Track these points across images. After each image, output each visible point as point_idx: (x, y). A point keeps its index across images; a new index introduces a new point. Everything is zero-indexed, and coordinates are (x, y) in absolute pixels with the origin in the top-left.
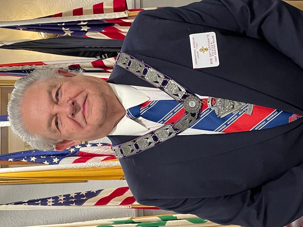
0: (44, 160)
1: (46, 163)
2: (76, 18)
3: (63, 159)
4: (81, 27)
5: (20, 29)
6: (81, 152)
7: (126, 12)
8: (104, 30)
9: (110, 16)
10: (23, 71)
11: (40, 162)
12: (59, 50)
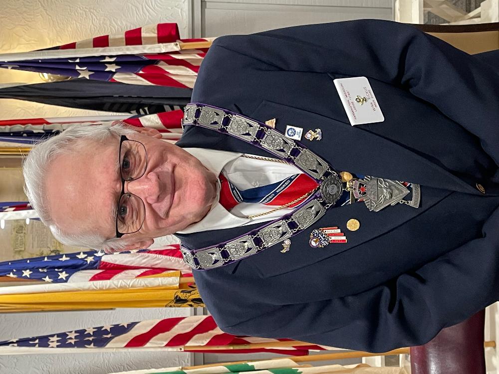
0: (44, 275)
1: (47, 279)
2: (98, 52)
3: (74, 274)
4: (107, 65)
5: (7, 68)
6: (104, 262)
7: (178, 43)
8: (143, 71)
9: (153, 49)
10: (12, 134)
11: (37, 278)
12: (71, 101)
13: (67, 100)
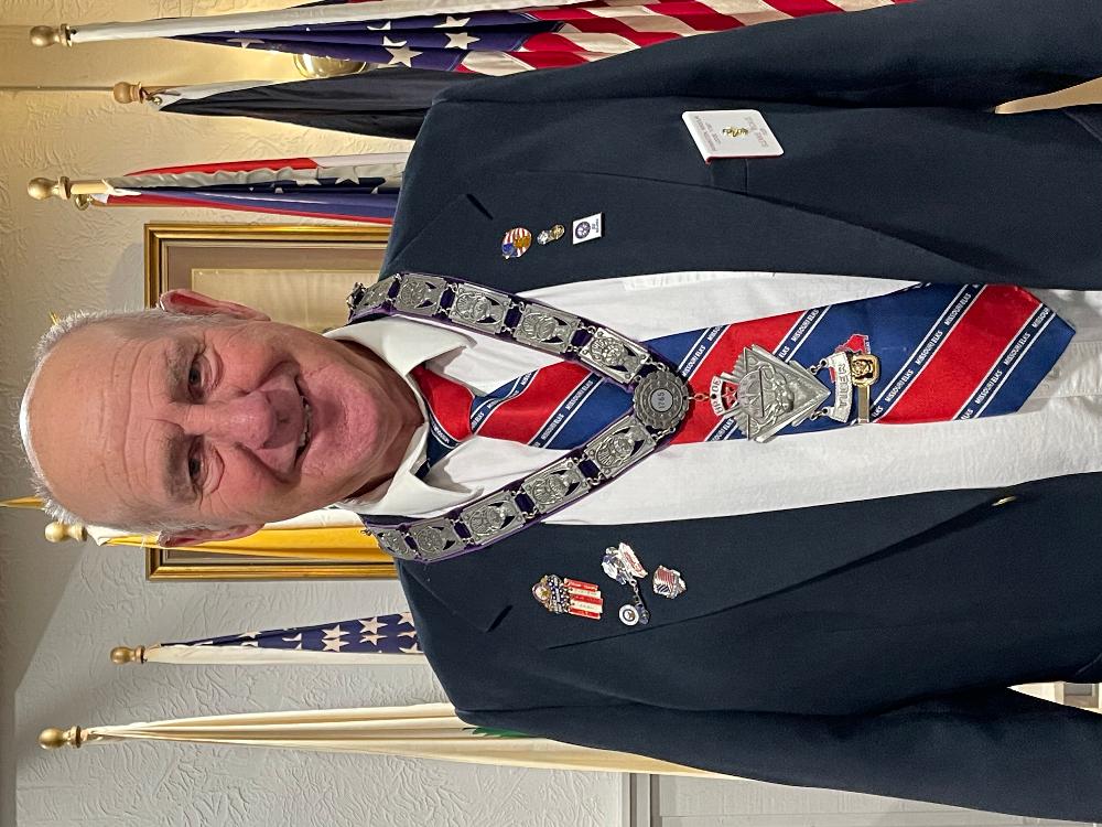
2: (431, 6)
4: (448, 35)
5: (239, 45)
8: (526, 47)
10: (251, 189)
12: (368, 119)
13: (358, 118)
